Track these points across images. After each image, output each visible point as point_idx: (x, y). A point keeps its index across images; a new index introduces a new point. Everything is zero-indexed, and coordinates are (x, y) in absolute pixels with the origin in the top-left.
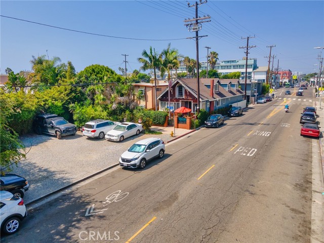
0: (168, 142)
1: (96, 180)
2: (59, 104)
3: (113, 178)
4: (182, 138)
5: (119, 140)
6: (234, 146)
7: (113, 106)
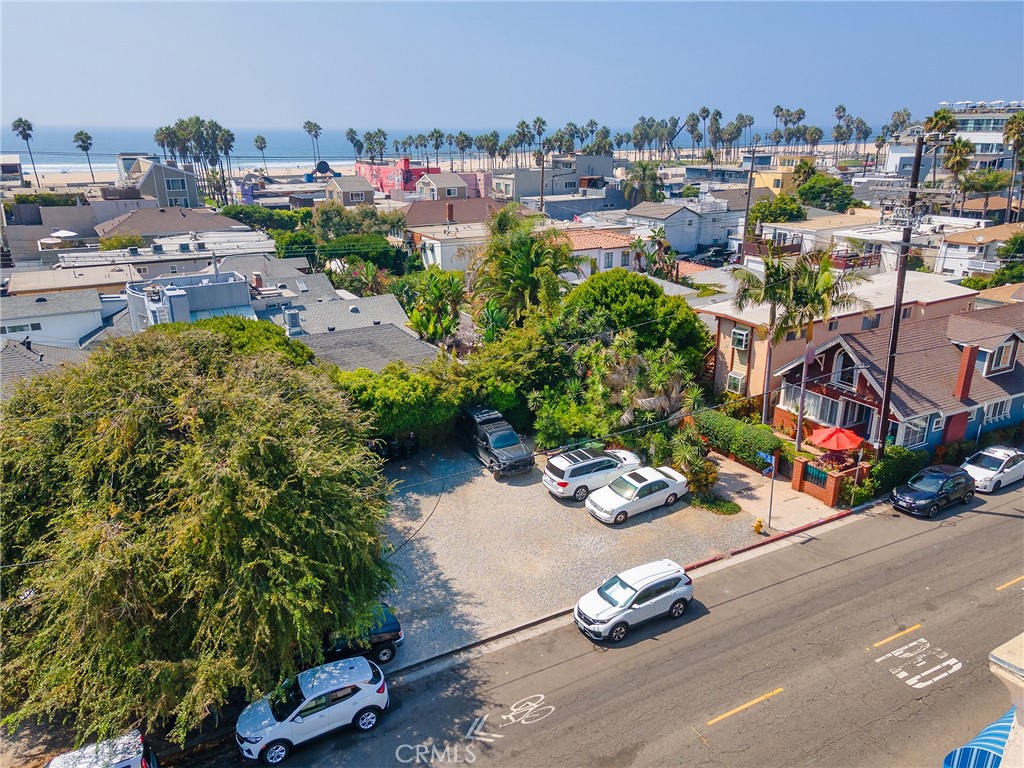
0: (733, 554)
1: (517, 644)
2: (509, 388)
3: (549, 651)
4: (784, 543)
5: (612, 521)
6: (902, 629)
7: (624, 417)
